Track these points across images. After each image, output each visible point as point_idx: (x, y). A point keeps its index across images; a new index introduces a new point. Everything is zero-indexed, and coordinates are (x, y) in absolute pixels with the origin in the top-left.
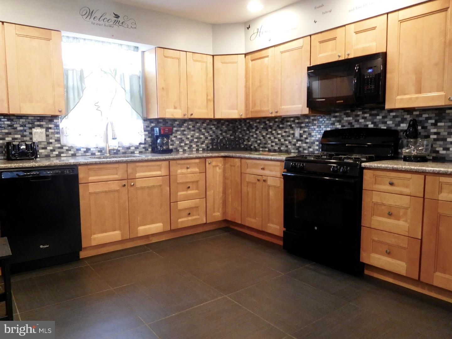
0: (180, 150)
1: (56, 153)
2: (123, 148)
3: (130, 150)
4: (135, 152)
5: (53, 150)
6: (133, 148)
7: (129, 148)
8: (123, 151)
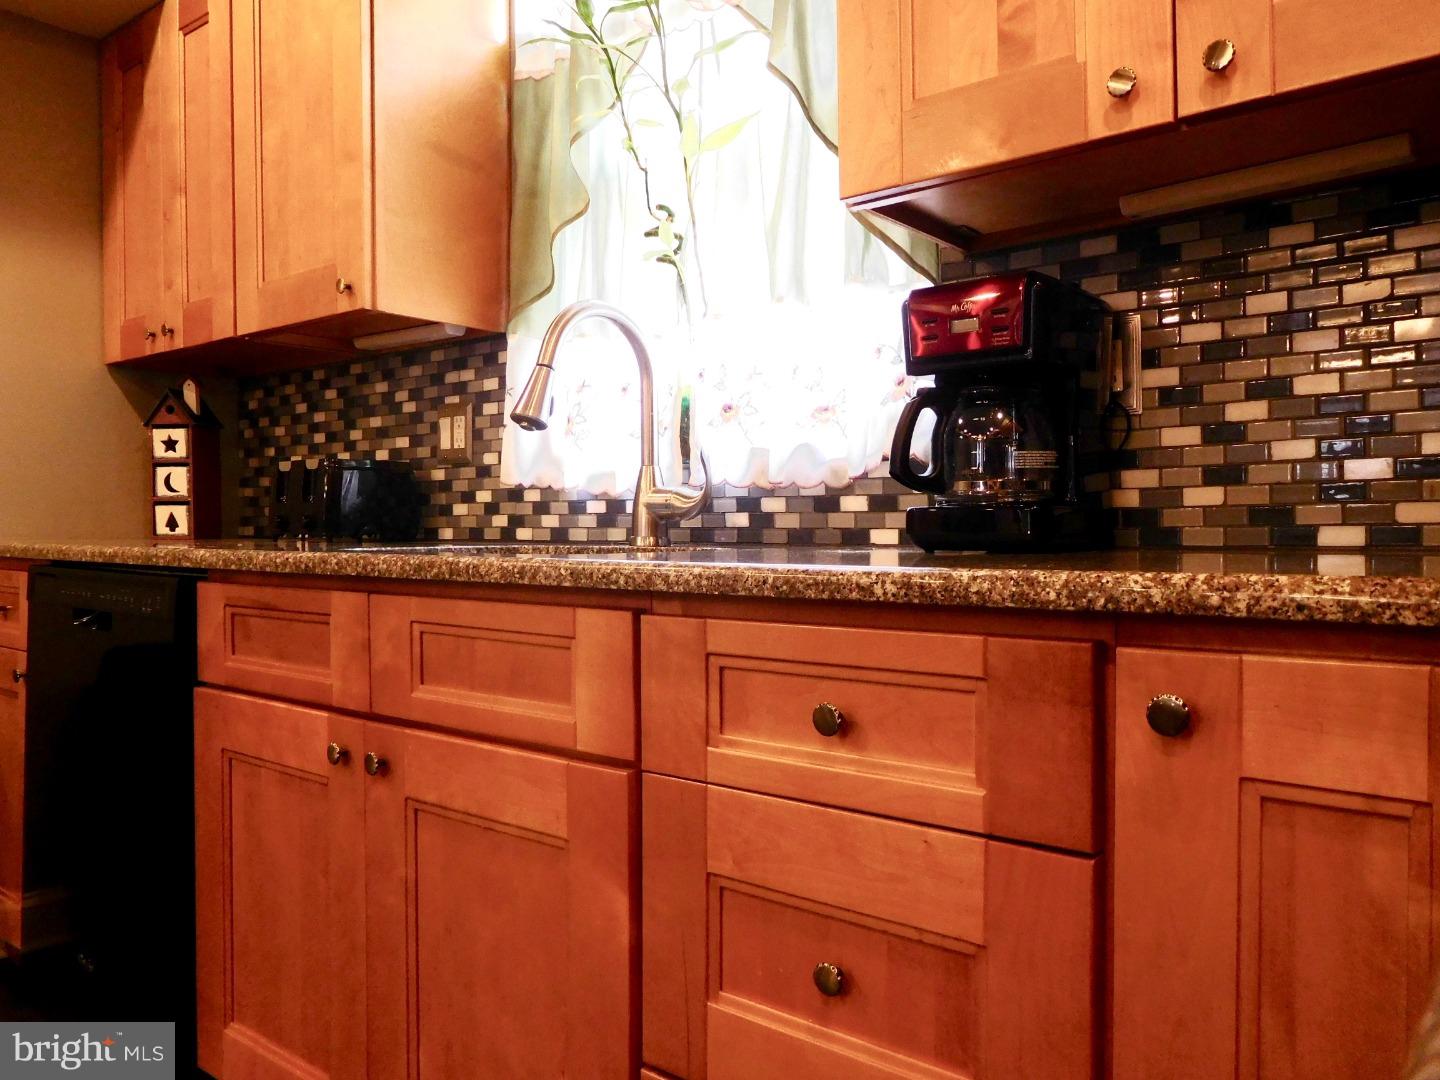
0: (1327, 537)
1: (500, 521)
2: (794, 500)
3: (835, 520)
4: (876, 536)
5: (492, 509)
6: (855, 503)
7: (828, 502)
8: (792, 522)
